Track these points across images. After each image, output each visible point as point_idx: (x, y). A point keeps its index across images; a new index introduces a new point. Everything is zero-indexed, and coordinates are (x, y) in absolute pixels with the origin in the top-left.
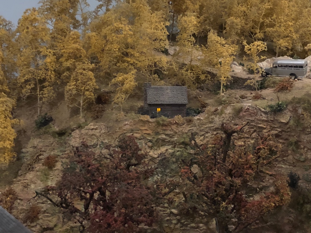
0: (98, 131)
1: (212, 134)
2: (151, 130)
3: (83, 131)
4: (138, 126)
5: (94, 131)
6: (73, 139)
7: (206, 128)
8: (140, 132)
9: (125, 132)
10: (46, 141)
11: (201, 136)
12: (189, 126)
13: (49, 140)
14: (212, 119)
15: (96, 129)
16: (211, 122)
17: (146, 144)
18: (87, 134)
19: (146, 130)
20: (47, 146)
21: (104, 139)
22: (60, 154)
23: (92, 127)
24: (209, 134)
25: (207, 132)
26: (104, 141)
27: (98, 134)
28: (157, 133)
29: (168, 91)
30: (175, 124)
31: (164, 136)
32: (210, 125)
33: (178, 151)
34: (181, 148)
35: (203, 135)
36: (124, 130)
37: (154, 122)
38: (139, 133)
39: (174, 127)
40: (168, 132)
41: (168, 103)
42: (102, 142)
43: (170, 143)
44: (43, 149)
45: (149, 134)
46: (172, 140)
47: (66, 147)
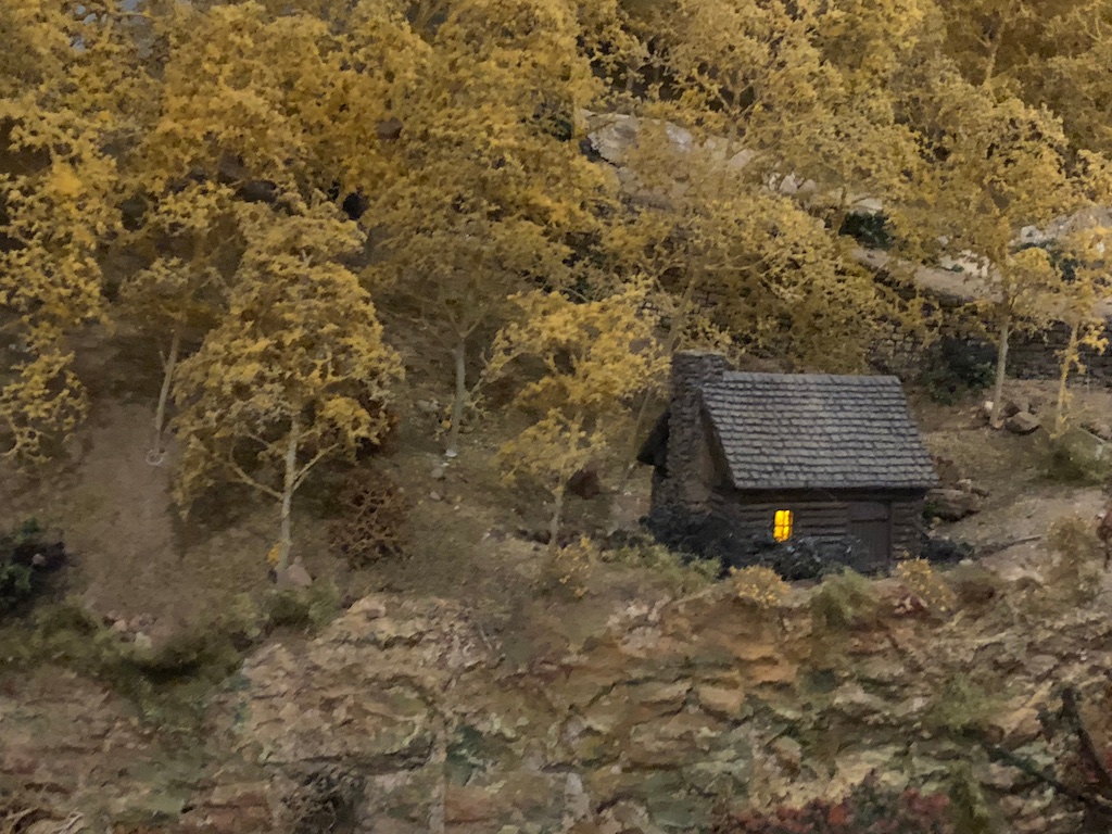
0: (430, 653)
1: (1093, 671)
2: (792, 656)
3: (323, 652)
4: (725, 640)
5: (398, 651)
6: (255, 706)
7: (1062, 631)
8: (735, 674)
9: (637, 673)
10: (53, 711)
11: (1039, 680)
12: (980, 624)
13: (73, 710)
14: (1093, 580)
15: (412, 643)
16: (1083, 600)
17: (769, 749)
18: (350, 674)
19: (768, 661)
20: (66, 749)
21: (482, 713)
22: (174, 805)
23: (386, 629)
24: (1077, 667)
25: (1066, 659)
26: (483, 727)
27: (431, 680)
28: (825, 679)
29: (814, 404)
30: (909, 614)
31: (860, 696)
32: (1081, 616)
33: (927, 778)
34: (945, 757)
35: (1048, 675)
36: (634, 661)
37: (803, 611)
38: (732, 685)
39: (904, 633)
40: (880, 669)
41: (839, 481)
42: (471, 733)
43: (887, 732)
44: (43, 776)
45: (781, 687)
46: (900, 711)
47: (205, 761)
